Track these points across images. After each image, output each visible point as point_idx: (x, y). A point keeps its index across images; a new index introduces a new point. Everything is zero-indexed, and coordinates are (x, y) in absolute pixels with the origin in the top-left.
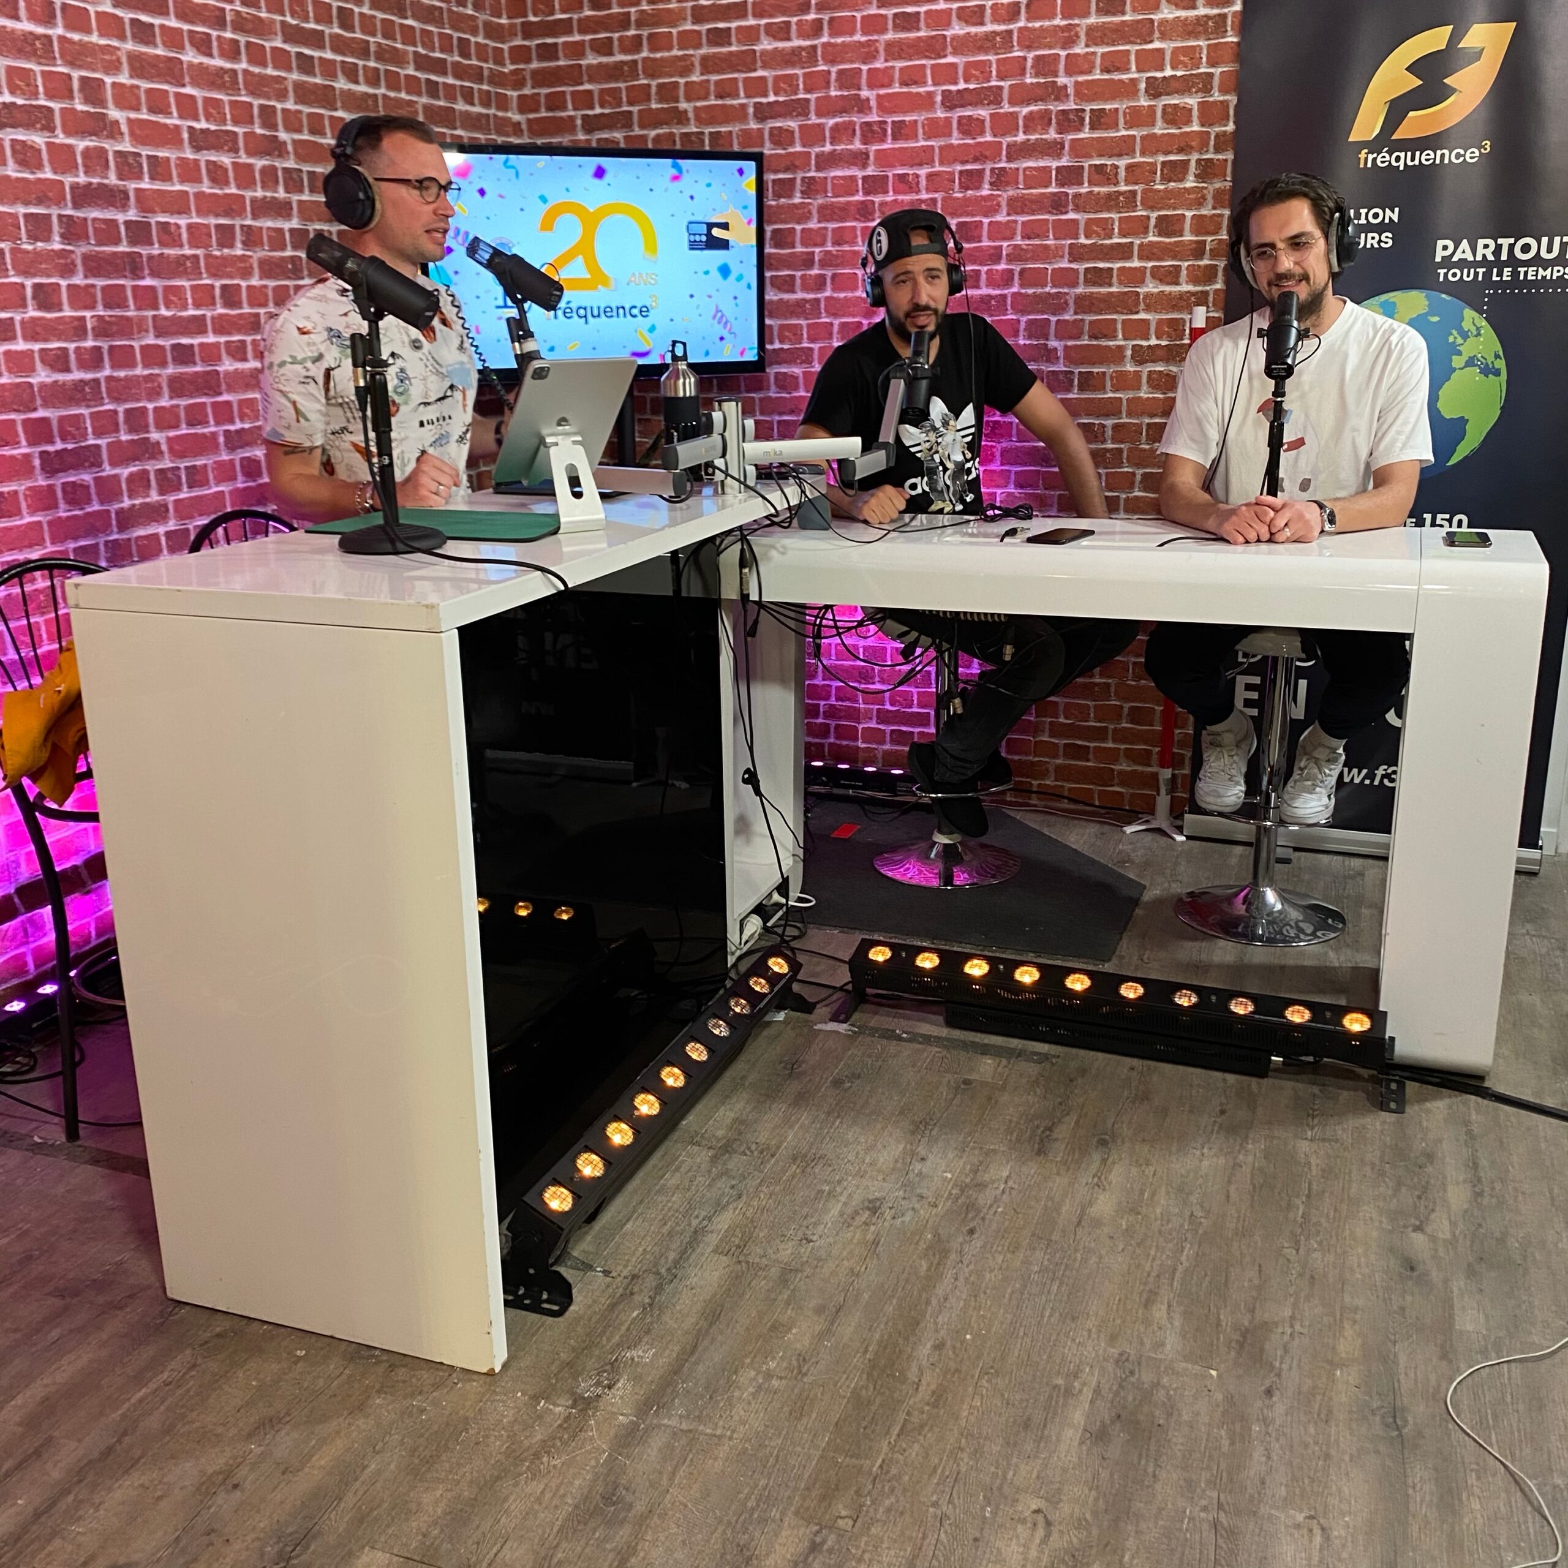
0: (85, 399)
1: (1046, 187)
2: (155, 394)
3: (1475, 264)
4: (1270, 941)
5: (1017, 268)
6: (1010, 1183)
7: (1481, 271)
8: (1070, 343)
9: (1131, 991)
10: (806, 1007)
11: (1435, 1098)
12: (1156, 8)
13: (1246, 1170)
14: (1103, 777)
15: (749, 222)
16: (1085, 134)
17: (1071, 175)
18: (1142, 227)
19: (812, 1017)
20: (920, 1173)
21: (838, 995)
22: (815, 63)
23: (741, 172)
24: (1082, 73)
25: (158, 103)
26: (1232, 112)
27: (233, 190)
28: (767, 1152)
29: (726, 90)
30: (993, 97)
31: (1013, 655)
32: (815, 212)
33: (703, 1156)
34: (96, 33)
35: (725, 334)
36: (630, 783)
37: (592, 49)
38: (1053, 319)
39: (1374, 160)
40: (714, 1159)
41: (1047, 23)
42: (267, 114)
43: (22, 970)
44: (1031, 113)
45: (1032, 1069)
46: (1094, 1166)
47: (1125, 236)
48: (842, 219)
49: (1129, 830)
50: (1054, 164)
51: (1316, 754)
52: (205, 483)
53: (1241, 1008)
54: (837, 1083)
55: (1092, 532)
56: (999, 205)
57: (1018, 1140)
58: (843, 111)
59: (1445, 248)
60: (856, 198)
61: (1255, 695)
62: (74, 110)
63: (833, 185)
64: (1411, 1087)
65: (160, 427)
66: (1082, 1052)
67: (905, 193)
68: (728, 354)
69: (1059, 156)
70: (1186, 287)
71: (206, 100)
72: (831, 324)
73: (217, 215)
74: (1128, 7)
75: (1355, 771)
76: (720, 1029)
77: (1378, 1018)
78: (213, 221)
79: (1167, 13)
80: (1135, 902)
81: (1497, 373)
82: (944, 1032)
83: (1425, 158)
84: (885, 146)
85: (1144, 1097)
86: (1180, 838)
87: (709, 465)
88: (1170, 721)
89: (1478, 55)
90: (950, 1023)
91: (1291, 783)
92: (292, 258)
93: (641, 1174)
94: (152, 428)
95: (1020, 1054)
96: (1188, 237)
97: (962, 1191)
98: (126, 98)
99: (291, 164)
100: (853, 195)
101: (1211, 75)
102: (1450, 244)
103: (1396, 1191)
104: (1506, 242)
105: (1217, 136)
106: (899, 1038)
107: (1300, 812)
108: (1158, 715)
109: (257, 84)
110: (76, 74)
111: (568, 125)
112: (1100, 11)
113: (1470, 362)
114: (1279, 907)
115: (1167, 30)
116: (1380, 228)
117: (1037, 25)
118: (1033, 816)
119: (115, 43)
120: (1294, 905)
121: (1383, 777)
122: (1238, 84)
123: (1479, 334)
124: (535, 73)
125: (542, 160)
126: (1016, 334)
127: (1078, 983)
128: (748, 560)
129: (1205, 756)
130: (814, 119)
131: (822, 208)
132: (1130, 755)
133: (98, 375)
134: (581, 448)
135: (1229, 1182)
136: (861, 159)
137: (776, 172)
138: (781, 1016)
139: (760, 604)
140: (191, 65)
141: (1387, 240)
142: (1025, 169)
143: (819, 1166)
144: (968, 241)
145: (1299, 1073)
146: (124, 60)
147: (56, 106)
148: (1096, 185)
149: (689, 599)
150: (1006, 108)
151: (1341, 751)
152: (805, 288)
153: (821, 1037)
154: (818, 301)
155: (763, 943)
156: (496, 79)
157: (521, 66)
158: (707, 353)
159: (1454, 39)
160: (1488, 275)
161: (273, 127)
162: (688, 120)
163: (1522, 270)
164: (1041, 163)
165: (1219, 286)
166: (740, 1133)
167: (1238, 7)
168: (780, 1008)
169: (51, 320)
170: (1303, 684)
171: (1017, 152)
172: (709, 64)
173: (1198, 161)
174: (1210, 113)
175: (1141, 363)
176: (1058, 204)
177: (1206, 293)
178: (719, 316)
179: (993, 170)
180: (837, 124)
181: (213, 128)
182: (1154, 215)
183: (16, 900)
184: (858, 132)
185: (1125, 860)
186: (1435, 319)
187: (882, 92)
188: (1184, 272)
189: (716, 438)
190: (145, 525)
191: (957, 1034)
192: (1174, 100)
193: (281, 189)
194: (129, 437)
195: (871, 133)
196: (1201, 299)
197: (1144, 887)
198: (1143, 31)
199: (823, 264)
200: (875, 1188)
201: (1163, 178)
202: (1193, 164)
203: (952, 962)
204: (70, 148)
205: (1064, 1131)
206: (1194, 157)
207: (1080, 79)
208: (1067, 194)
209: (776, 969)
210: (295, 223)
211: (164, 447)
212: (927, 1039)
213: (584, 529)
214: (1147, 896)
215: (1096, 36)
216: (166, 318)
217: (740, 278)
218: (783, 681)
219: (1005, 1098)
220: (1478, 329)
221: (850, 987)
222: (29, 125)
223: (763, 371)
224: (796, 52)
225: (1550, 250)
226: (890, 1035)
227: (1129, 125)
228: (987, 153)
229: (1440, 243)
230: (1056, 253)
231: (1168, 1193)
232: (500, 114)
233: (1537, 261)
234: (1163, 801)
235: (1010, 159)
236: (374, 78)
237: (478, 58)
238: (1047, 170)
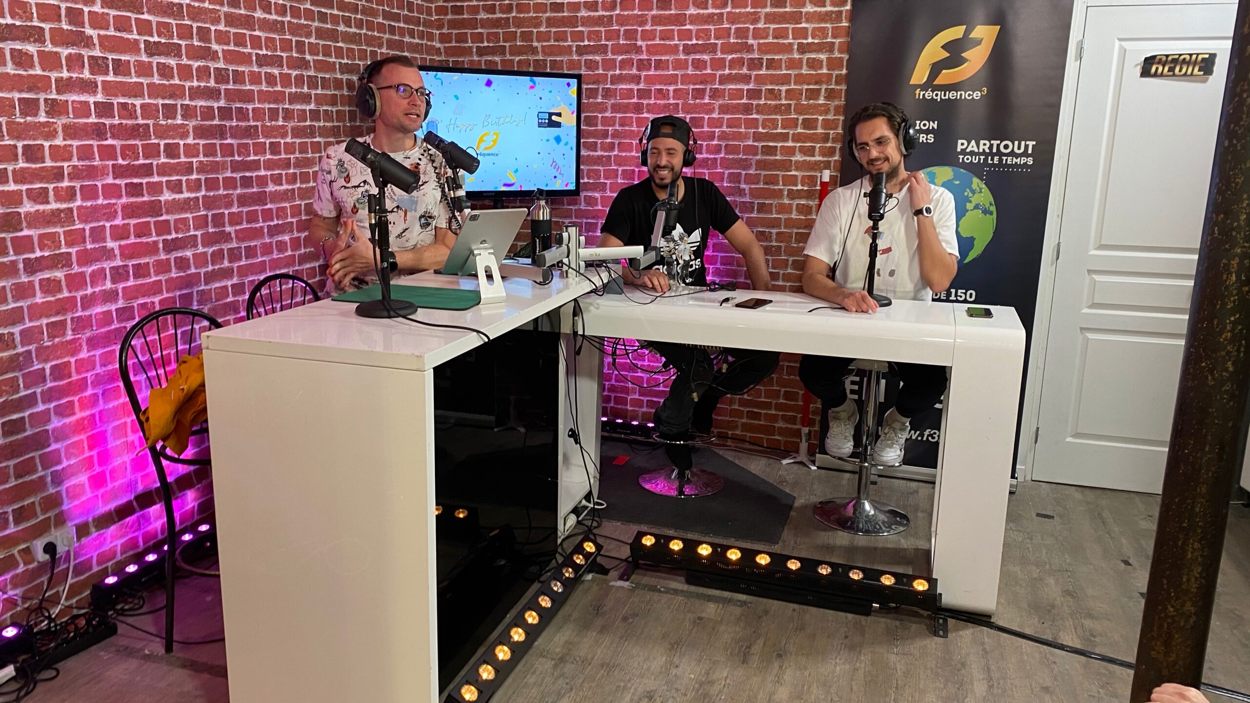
0: (190, 208)
1: (741, 99)
2: (229, 205)
3: (979, 154)
4: (867, 532)
5: (723, 144)
6: (728, 681)
7: (982, 157)
8: (753, 186)
9: (794, 565)
10: (604, 571)
11: (963, 628)
12: (804, 5)
13: (861, 673)
14: (771, 430)
15: (573, 113)
16: (763, 72)
17: (754, 94)
18: (794, 123)
19: (608, 577)
20: (676, 675)
21: (624, 563)
22: (612, 25)
23: (569, 85)
24: (762, 38)
25: (240, 40)
26: (845, 64)
27: (279, 88)
28: (585, 662)
29: (561, 37)
30: (713, 49)
31: (727, 369)
32: (609, 108)
33: (549, 665)
35: (557, 174)
36: (493, 429)
37: (483, 10)
38: (744, 172)
39: (924, 95)
40: (556, 666)
41: (743, 10)
42: (300, 45)
43: (136, 546)
44: (733, 58)
45: (738, 611)
46: (775, 671)
47: (784, 129)
48: (625, 112)
49: (785, 462)
50: (746, 87)
51: (894, 425)
52: (255, 256)
53: (856, 575)
54: (625, 619)
55: (771, 301)
56: (714, 108)
57: (731, 654)
58: (627, 52)
59: (962, 144)
60: (633, 101)
61: (856, 387)
62: (193, 45)
63: (620, 93)
64: (951, 622)
65: (231, 224)
66: (765, 600)
67: (661, 99)
68: (558, 186)
69: (748, 83)
70: (818, 158)
71: (266, 38)
72: (617, 170)
73: (269, 103)
74: (788, 4)
75: (913, 432)
76: (557, 587)
77: (932, 582)
78: (267, 106)
79: (809, 8)
80: (790, 507)
81: (991, 213)
82: (686, 587)
83: (952, 95)
84: (650, 73)
85: (802, 628)
86: (814, 468)
87: (561, 262)
88: (807, 401)
89: (978, 42)
90: (689, 582)
91: (879, 442)
92: (310, 126)
93: (513, 675)
94: (227, 224)
95: (729, 601)
96: (820, 131)
97: (701, 686)
98: (222, 38)
99: (312, 73)
100: (631, 99)
101: (833, 43)
102: (965, 142)
103: (946, 685)
104: (995, 143)
105: (837, 76)
106: (659, 591)
107: (885, 459)
108: (800, 397)
109: (295, 29)
110: (195, 25)
111: (468, 51)
112: (772, 5)
113: (976, 207)
114: (872, 512)
115: (810, 17)
116: (927, 132)
117: (738, 11)
118: (730, 453)
119: (218, 7)
120: (880, 511)
121: (928, 436)
122: (848, 48)
123: (981, 192)
124: (449, 21)
125: (456, 76)
126: (722, 180)
127: (763, 560)
128: (577, 310)
129: (831, 424)
130: (610, 56)
131: (613, 105)
132: (785, 419)
133: (198, 195)
134: (493, 257)
135: (852, 680)
136: (636, 79)
137: (588, 84)
138: (589, 577)
139: (583, 336)
140: (259, 19)
141: (931, 138)
142: (729, 89)
143: (617, 671)
144: (696, 128)
145: (888, 613)
146: (222, 17)
147: (183, 43)
148: (769, 100)
149: (542, 332)
150: (719, 55)
151: (908, 424)
152: (603, 149)
153: (614, 590)
154: (610, 156)
155: (577, 531)
156: (428, 24)
157: (442, 17)
158: (547, 185)
159: (967, 32)
160: (986, 160)
161: (304, 53)
162: (538, 52)
163: (1004, 158)
164: (739, 87)
165: (837, 157)
166: (570, 650)
167: (848, 7)
168: (590, 572)
169: (174, 164)
170: (883, 382)
171: (724, 80)
172: (550, 22)
173: (826, 89)
174: (833, 64)
175: (793, 199)
176: (747, 109)
177: (829, 162)
178: (555, 165)
179: (711, 89)
180: (623, 59)
181: (269, 53)
182: (801, 118)
183: (135, 503)
184: (635, 64)
185: (783, 481)
186: (957, 182)
187: (649, 43)
188: (817, 150)
189: (564, 247)
190: (220, 280)
191: (693, 588)
192: (813, 56)
193: (306, 87)
194: (214, 230)
195: (643, 65)
196: (827, 165)
197: (795, 498)
198: (796, 18)
199: (614, 136)
200: (650, 684)
201: (806, 98)
202: (823, 90)
203: (691, 546)
204: (189, 66)
205: (757, 648)
206: (824, 87)
207: (761, 41)
208: (752, 104)
209: (588, 549)
210: (312, 106)
211: (233, 235)
212: (676, 592)
213: (493, 302)
214: (797, 504)
215: (770, 18)
216: (238, 161)
217: (566, 144)
218: (591, 376)
219: (722, 628)
220: (981, 189)
221: (630, 559)
222: (167, 54)
223: (579, 195)
224: (601, 18)
225: (1019, 148)
226: (654, 589)
227: (788, 68)
228: (708, 80)
229: (960, 142)
230: (745, 137)
231: (818, 687)
232: (429, 43)
233: (1012, 154)
234: (804, 446)
235: (721, 83)
236: (359, 25)
237: (418, 13)
238: (742, 90)
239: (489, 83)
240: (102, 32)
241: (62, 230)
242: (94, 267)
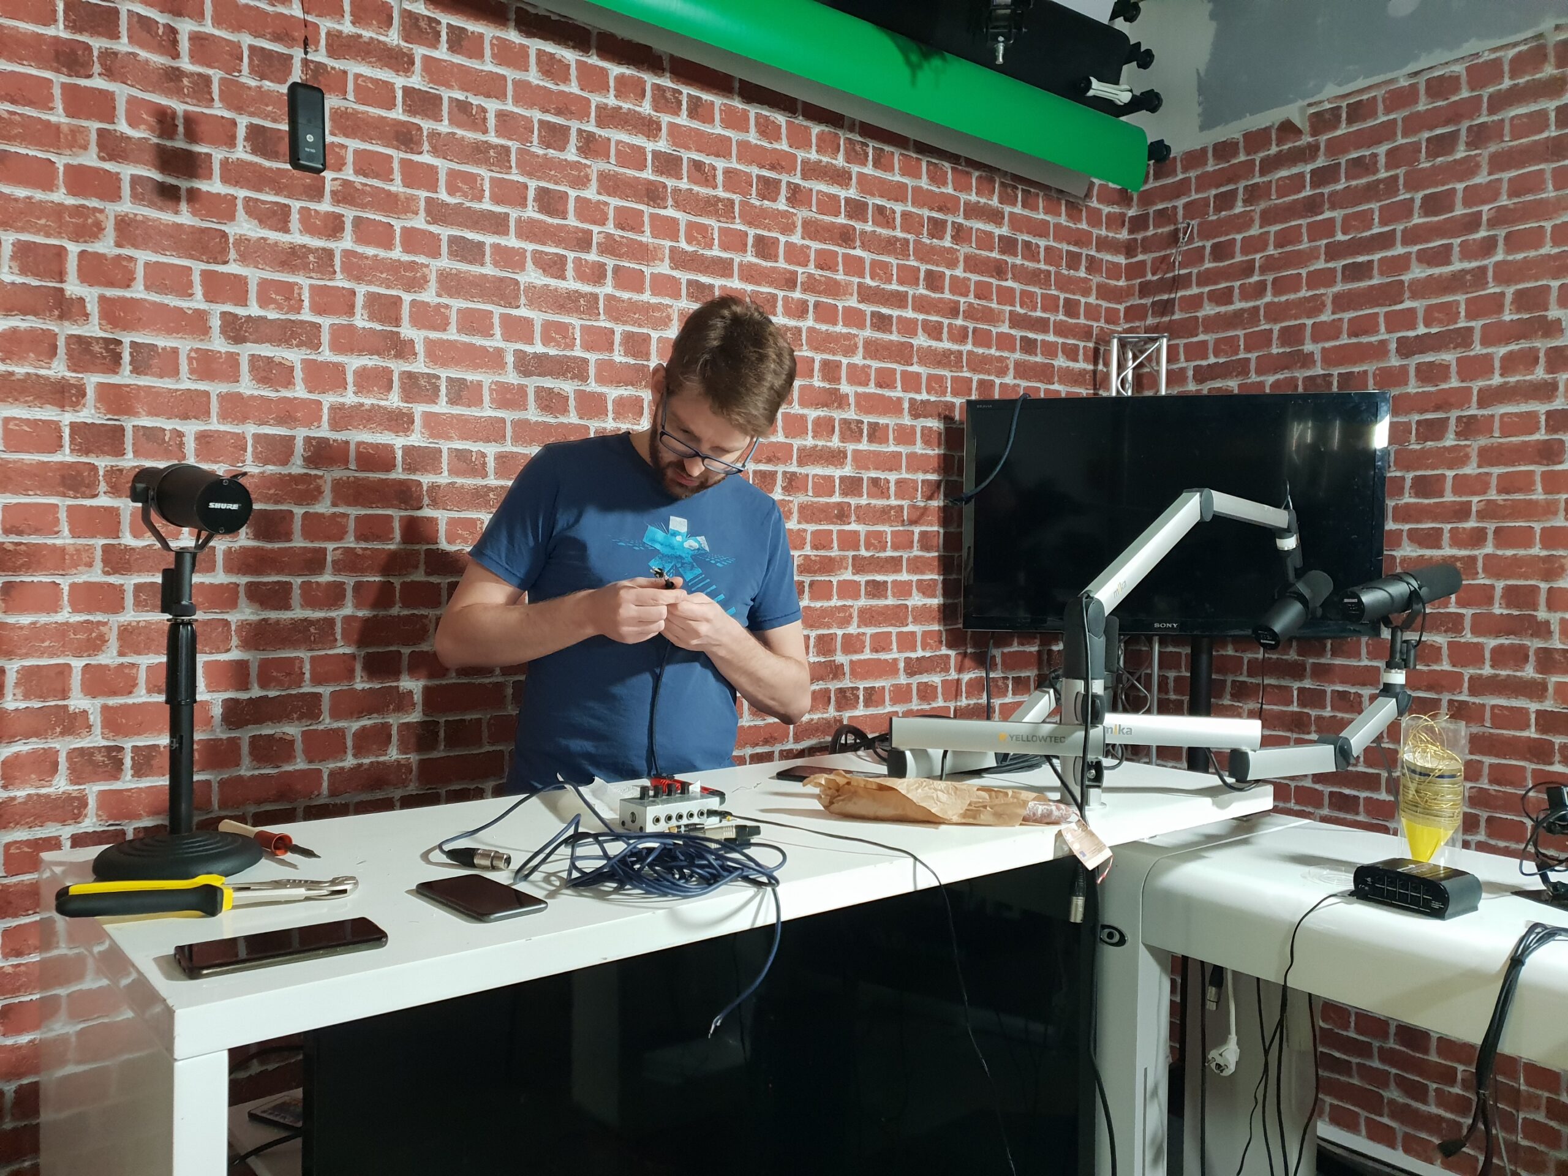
22: (1483, 286)
29: (1362, 327)
32: (1474, 455)
34: (648, 292)
37: (1210, 300)
48: (1513, 463)
58: (1522, 336)
60: (1536, 437)
62: (611, 361)
63: (1502, 422)
72: (1492, 587)
92: (840, 503)
100: (1531, 434)
110: (619, 329)
119: (667, 301)
137: (1422, 411)
147: (592, 357)
161: (835, 380)
172: (1343, 302)
204: (602, 395)
210: (847, 471)
222: (559, 374)
236: (960, 336)
237: (1087, 317)
240: (434, 335)
241: (309, 654)
242: (366, 722)
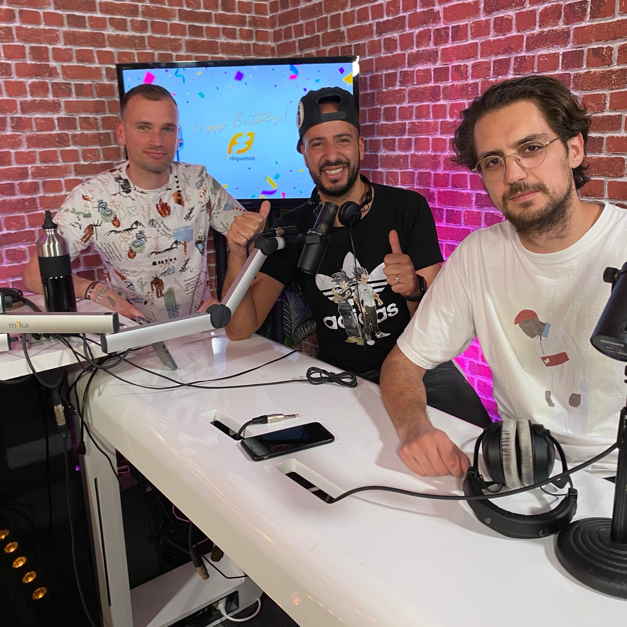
1: (555, 70)
16: (586, 23)
17: (573, 59)
27: (3, 97)
44: (546, 9)
48: (422, 100)
50: (561, 51)
58: (425, 22)
63: (417, 75)
67: (459, 80)
69: (565, 44)
72: (414, 173)
84: (448, 46)
99: (60, 80)
100: (428, 82)
109: (30, 35)
111: (293, 47)
124: (280, 17)
130: (407, 30)
131: (410, 93)
136: (433, 56)
142: (539, 56)
148: (593, 66)
150: (528, 7)
152: (400, 148)
154: (406, 156)
156: (259, 23)
157: (275, 14)
162: (344, 38)
164: (552, 51)
171: (533, 43)
179: (516, 59)
180: (420, 32)
184: (432, 37)
187: (446, 5)
195: (440, 37)
199: (411, 132)
208: (569, 75)
228: (513, 46)
232: (261, 43)
235: (529, 49)
238: (556, 55)
239: (239, 76)
